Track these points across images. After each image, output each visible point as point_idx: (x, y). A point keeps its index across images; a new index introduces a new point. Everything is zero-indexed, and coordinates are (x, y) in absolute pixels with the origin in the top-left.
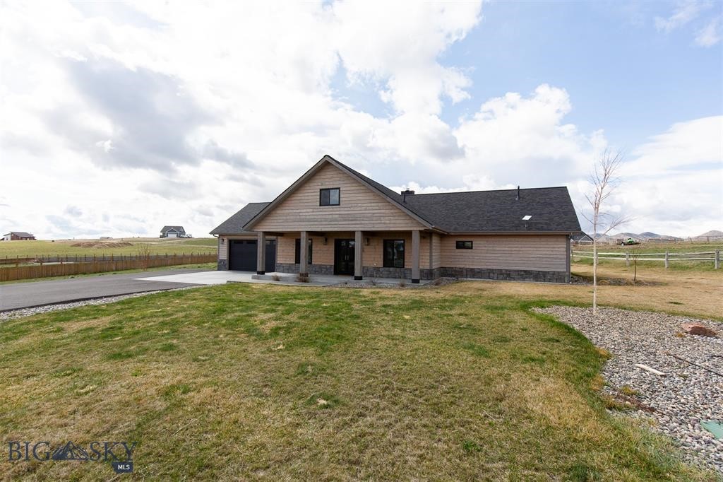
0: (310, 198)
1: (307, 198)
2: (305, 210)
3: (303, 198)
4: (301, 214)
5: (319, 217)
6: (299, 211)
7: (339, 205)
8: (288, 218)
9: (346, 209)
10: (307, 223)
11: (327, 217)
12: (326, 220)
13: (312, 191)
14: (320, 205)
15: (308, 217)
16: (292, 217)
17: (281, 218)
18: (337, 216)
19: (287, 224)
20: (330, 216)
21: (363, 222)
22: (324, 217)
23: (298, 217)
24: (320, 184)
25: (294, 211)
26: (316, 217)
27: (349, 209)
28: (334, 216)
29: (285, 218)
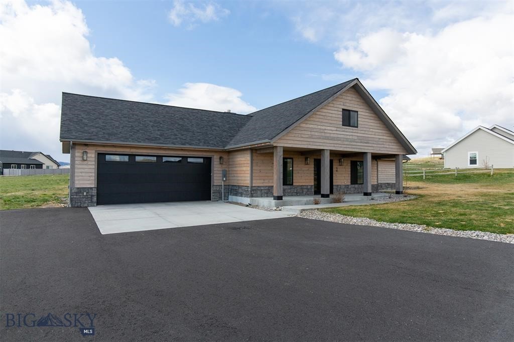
0: (334, 116)
1: (330, 115)
2: (329, 128)
3: (327, 114)
4: (326, 131)
5: (342, 136)
6: (324, 128)
7: (357, 127)
8: (313, 133)
9: (362, 132)
10: (331, 142)
11: (348, 137)
12: (347, 140)
13: (336, 109)
14: (343, 125)
15: (332, 135)
16: (316, 134)
17: (306, 133)
18: (356, 138)
19: (312, 140)
20: (351, 137)
21: (373, 145)
22: (346, 137)
23: (323, 134)
24: (342, 103)
25: (319, 127)
26: (339, 136)
27: (364, 132)
28: (354, 137)
29: (309, 133)
